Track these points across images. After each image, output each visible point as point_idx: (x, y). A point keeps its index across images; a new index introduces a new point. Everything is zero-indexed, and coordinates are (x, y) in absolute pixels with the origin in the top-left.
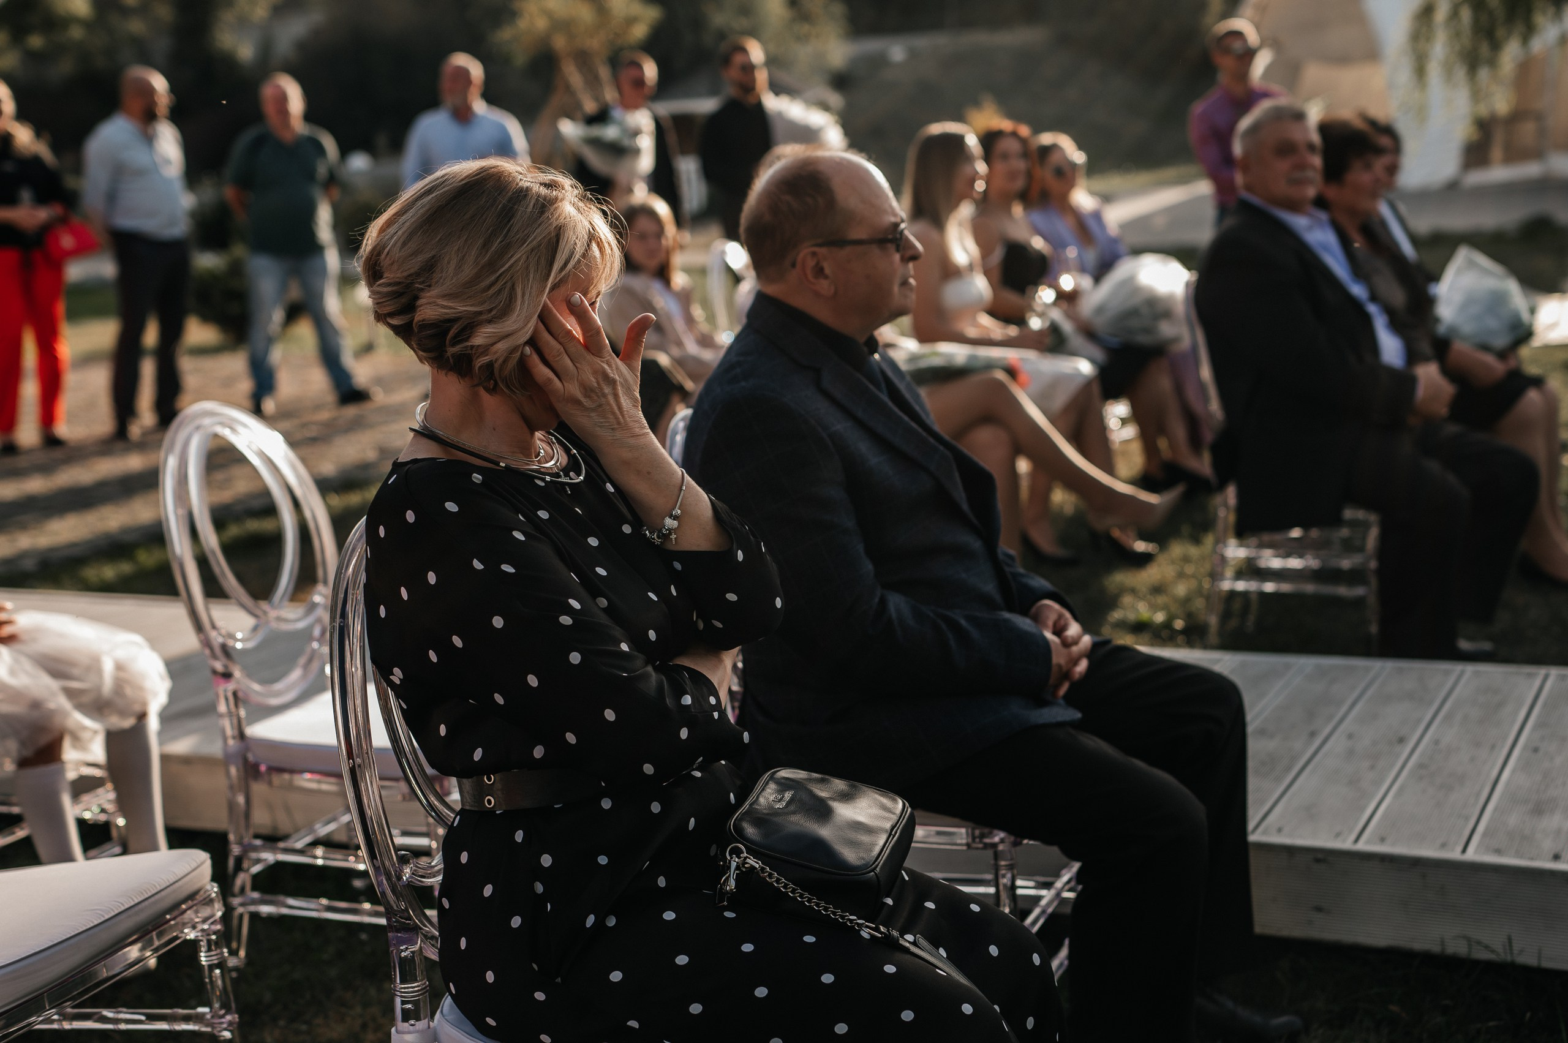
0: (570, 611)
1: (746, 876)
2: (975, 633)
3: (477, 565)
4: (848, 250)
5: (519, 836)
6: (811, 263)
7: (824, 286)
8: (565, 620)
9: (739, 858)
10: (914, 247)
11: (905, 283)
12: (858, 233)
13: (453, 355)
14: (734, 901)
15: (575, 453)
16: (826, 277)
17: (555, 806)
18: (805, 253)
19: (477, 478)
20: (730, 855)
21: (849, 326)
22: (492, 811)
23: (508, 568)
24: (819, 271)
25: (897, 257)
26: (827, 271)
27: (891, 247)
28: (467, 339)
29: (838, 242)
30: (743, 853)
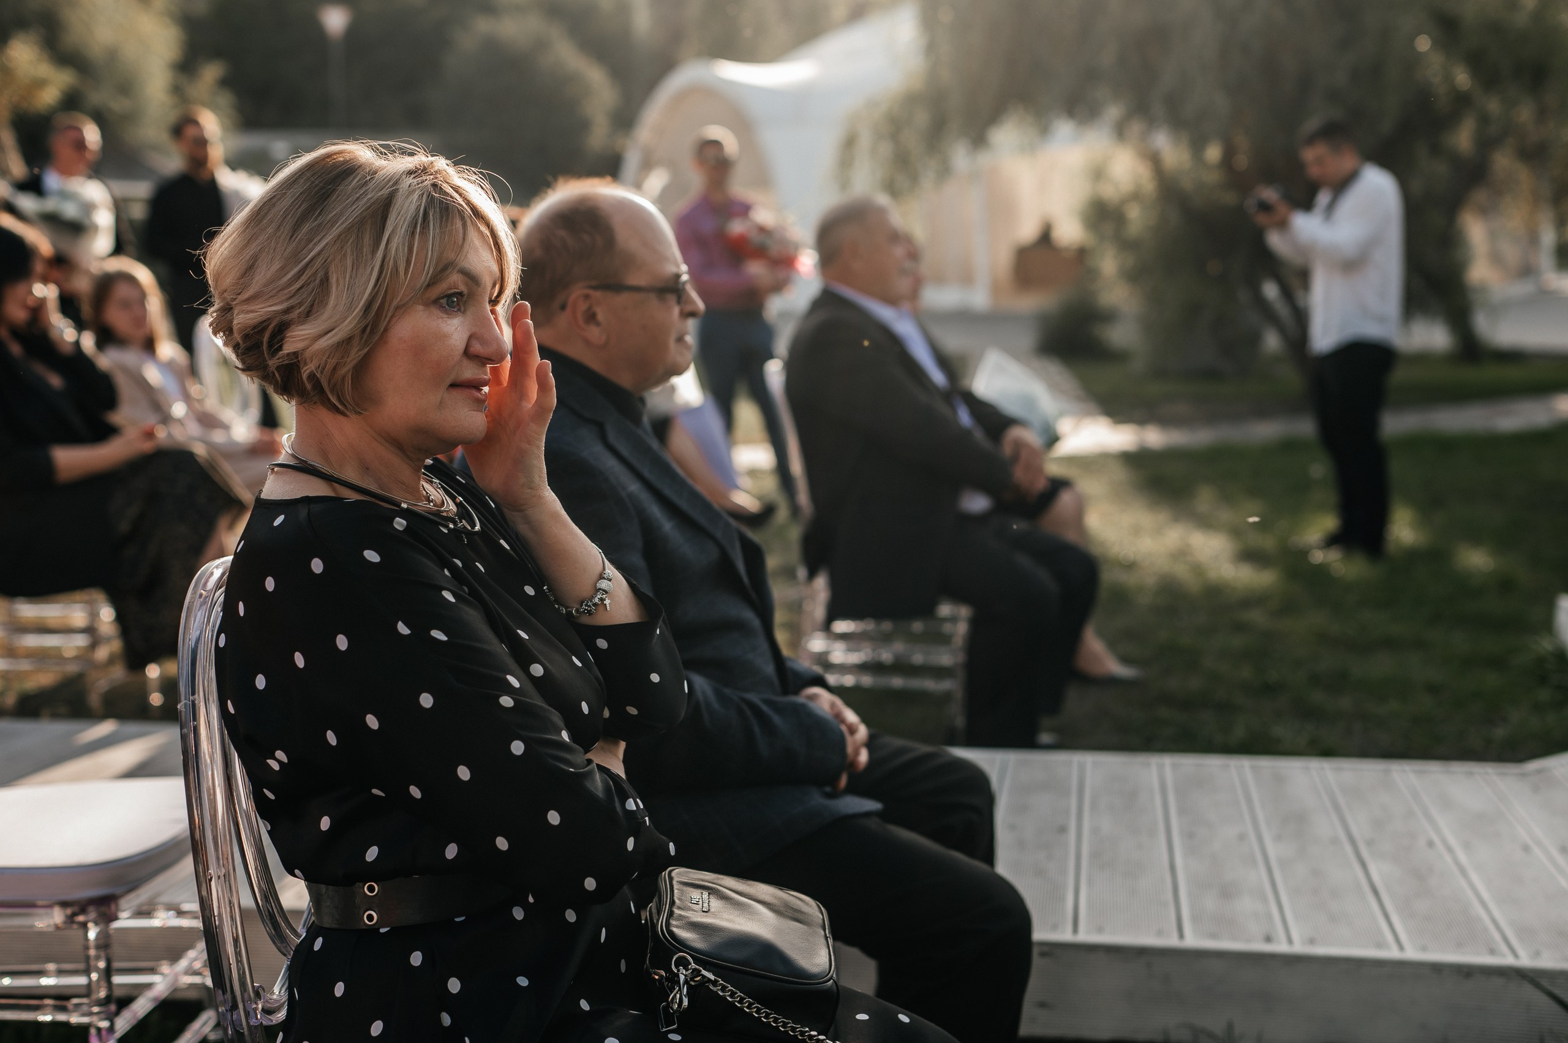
0: (509, 690)
1: (697, 991)
2: (777, 719)
3: (403, 629)
4: (623, 298)
5: (416, 959)
6: (582, 306)
7: (594, 333)
8: (507, 701)
9: (687, 970)
10: (693, 302)
11: (680, 339)
12: (636, 279)
13: (278, 368)
14: (686, 1021)
15: (461, 501)
16: (598, 324)
17: (456, 920)
18: (577, 292)
19: (400, 523)
20: (677, 967)
21: (625, 379)
22: (374, 930)
23: (438, 635)
24: (591, 317)
25: (676, 311)
26: (600, 316)
27: (672, 299)
28: (280, 348)
29: (615, 286)
30: (690, 964)
